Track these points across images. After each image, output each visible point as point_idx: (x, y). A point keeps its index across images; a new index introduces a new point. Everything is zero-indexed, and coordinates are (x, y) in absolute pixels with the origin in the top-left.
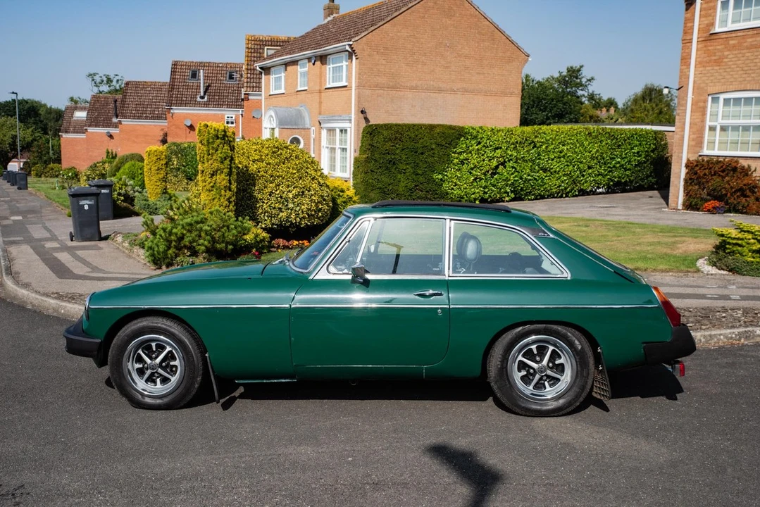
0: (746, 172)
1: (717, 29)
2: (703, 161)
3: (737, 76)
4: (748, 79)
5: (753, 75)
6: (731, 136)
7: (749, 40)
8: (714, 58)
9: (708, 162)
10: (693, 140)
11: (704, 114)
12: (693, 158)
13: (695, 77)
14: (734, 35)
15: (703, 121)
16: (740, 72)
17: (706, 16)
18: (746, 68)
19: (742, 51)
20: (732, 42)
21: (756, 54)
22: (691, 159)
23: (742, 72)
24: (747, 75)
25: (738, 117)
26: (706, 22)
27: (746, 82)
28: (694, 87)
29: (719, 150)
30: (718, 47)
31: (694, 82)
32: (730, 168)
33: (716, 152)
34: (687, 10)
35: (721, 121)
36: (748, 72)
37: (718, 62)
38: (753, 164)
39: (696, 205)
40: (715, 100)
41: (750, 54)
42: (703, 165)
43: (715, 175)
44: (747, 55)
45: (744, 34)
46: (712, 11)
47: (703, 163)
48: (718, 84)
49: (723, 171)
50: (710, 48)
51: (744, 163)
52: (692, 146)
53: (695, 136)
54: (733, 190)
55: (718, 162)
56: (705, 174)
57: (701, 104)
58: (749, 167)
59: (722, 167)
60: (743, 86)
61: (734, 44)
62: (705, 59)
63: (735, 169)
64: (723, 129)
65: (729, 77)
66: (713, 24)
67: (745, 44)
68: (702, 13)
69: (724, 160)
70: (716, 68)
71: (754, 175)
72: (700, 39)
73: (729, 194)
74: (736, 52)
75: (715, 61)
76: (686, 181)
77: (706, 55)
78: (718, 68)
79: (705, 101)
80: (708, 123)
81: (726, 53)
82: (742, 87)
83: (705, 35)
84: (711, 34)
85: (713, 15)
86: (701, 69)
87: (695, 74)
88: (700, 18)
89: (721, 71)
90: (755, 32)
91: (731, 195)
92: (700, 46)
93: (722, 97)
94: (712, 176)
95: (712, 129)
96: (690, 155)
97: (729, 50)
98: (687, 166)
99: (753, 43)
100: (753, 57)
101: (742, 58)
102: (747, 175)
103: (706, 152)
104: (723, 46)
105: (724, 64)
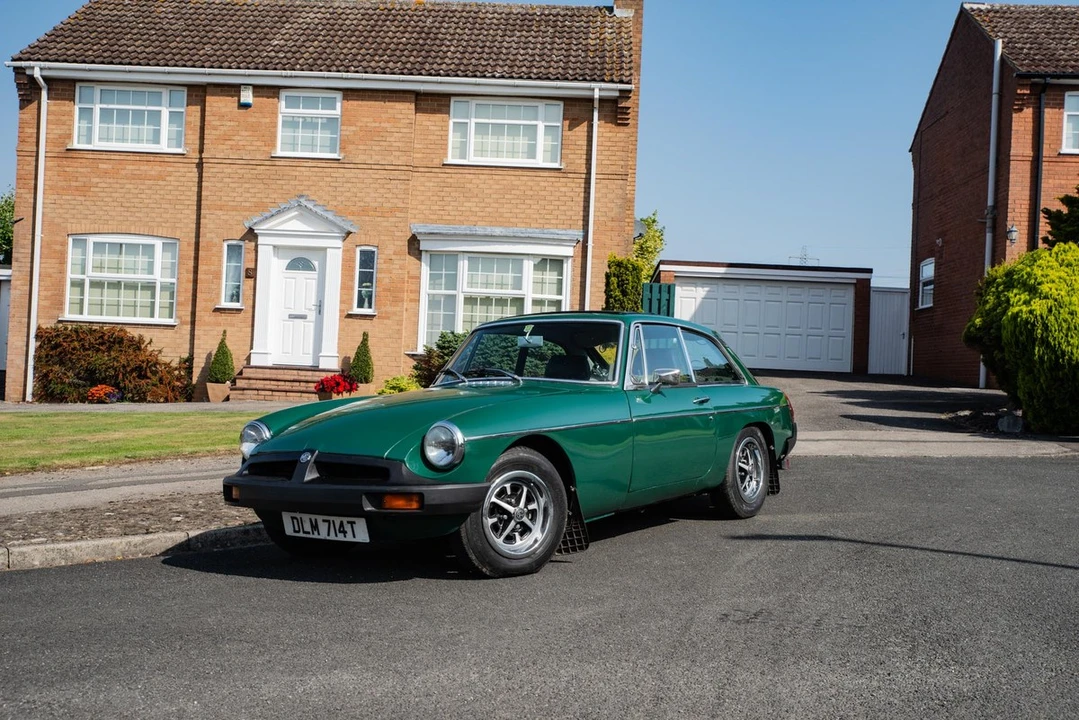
0: (137, 345)
1: (76, 145)
2: (66, 329)
3: (114, 214)
4: (131, 219)
5: (137, 214)
6: (108, 296)
7: (131, 167)
8: (74, 184)
9: (76, 331)
10: (46, 298)
11: (63, 261)
12: (49, 324)
13: (44, 208)
14: (104, 157)
15: (62, 272)
16: (119, 209)
17: (58, 123)
18: (128, 205)
19: (120, 181)
20: (101, 166)
21: (140, 187)
22: (44, 327)
23: (122, 209)
24: (129, 214)
25: (118, 269)
26: (59, 132)
27: (128, 223)
28: (43, 221)
29: (89, 314)
30: (80, 170)
31: (43, 213)
32: (112, 339)
33: (86, 317)
34: (21, 108)
35: (92, 274)
36: (130, 209)
37: (84, 190)
38: (147, 334)
39: (62, 393)
40: (80, 243)
41: (131, 186)
42: (68, 336)
43: (89, 349)
44: (128, 186)
45: (122, 158)
46: (66, 118)
47: (68, 332)
48: (84, 221)
49: (102, 344)
50: (67, 169)
51: (134, 333)
52: (45, 307)
53: (49, 293)
54: (129, 369)
55: (92, 331)
56: (74, 349)
57: (58, 248)
58: (141, 338)
59: (101, 337)
60: (124, 227)
61: (106, 169)
62: (60, 184)
63: (120, 341)
64: (96, 284)
65: (101, 213)
66: (70, 136)
67: (124, 172)
68: (50, 117)
69: (102, 327)
70: (80, 198)
71: (150, 349)
72: (49, 155)
73: (121, 376)
74: (111, 180)
75: (77, 188)
76: (38, 359)
77: (61, 178)
78: (83, 198)
79: (64, 244)
80: (71, 275)
81: (97, 180)
82: (124, 229)
83: (57, 150)
84: (68, 150)
85: (68, 123)
86: (56, 197)
87: (44, 203)
88: (47, 123)
89: (88, 203)
90: (138, 158)
91: (124, 375)
92: (50, 164)
93: (92, 239)
94: (85, 349)
95: (79, 285)
96: (41, 322)
97: (98, 177)
98: (37, 337)
99: (135, 172)
100: (136, 191)
101: (121, 190)
102: (139, 349)
103: (68, 316)
104: (89, 170)
105: (91, 194)
